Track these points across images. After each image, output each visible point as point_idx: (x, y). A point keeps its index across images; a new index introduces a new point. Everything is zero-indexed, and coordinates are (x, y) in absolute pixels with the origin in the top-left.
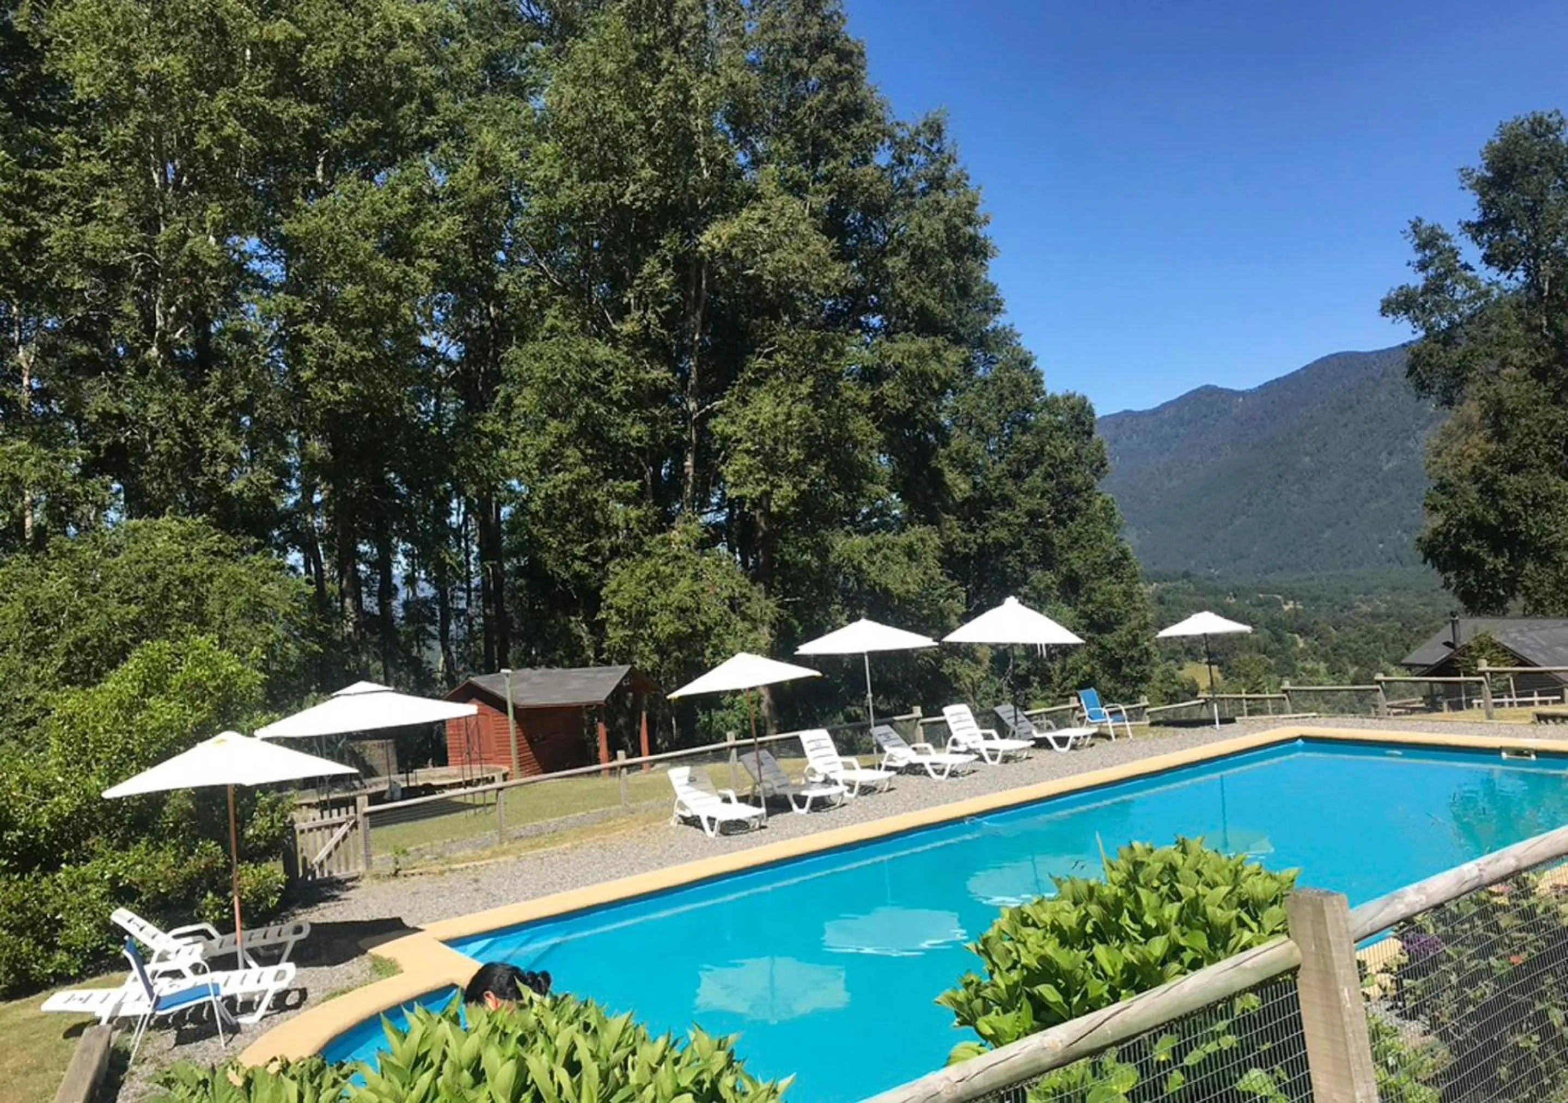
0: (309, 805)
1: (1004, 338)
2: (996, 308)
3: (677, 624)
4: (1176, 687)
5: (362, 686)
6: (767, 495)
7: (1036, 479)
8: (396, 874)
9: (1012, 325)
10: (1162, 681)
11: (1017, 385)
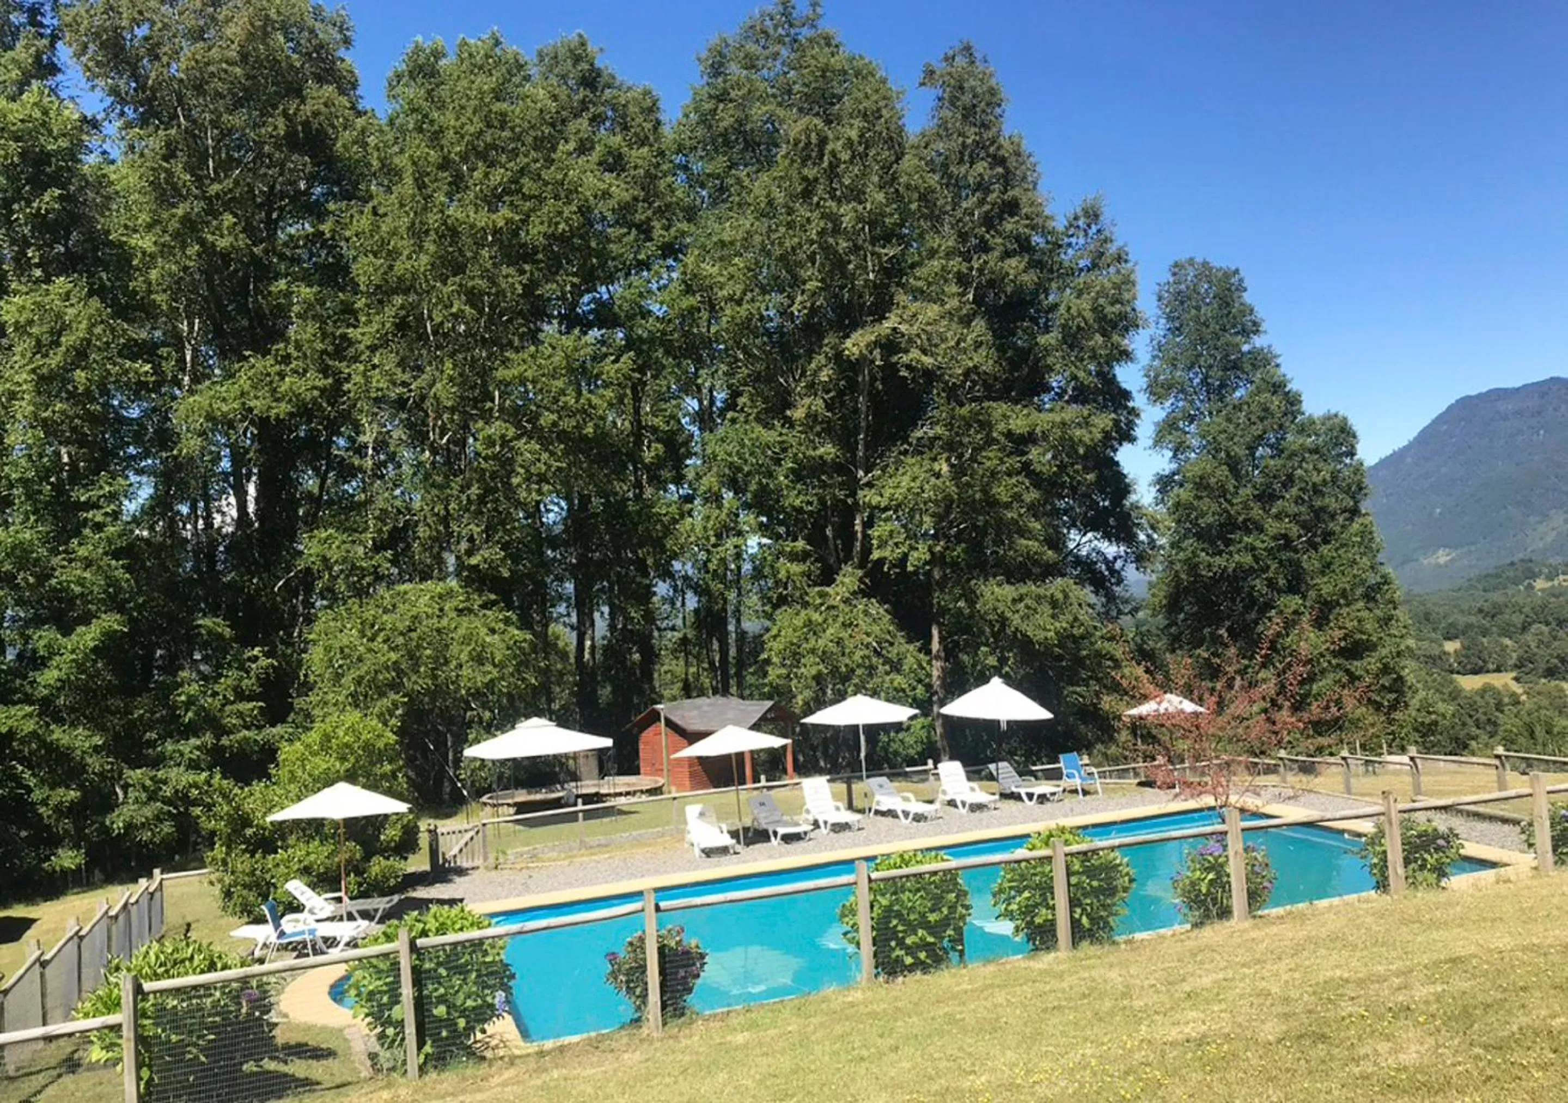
0: (509, 805)
1: (1262, 360)
2: (1255, 328)
3: (821, 667)
4: (1433, 717)
5: (535, 721)
6: (905, 556)
7: (1286, 504)
8: (496, 868)
9: (1270, 346)
10: (1418, 710)
11: (1266, 410)
